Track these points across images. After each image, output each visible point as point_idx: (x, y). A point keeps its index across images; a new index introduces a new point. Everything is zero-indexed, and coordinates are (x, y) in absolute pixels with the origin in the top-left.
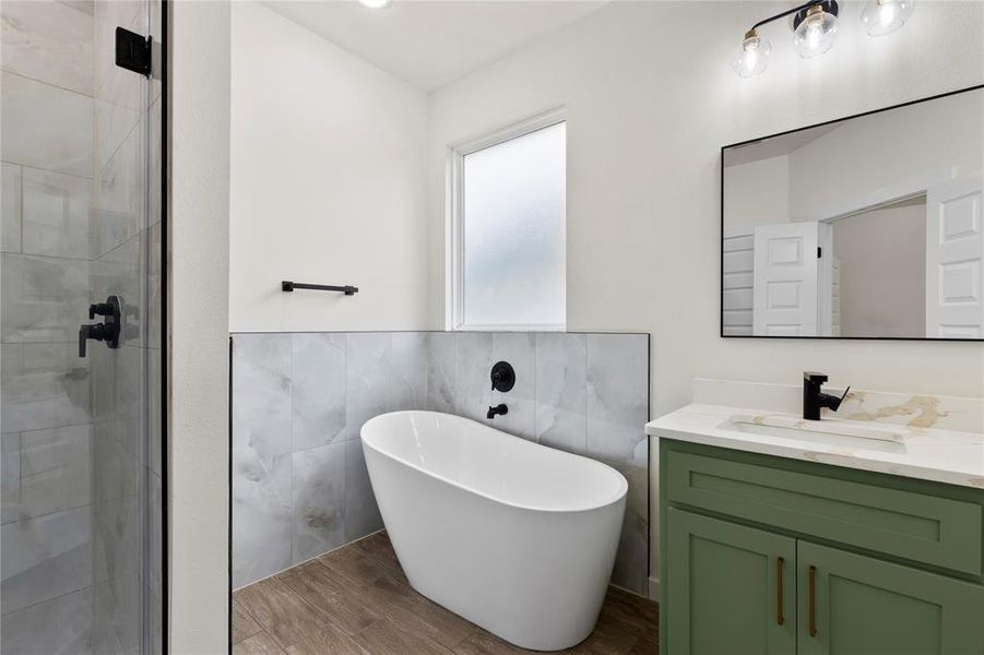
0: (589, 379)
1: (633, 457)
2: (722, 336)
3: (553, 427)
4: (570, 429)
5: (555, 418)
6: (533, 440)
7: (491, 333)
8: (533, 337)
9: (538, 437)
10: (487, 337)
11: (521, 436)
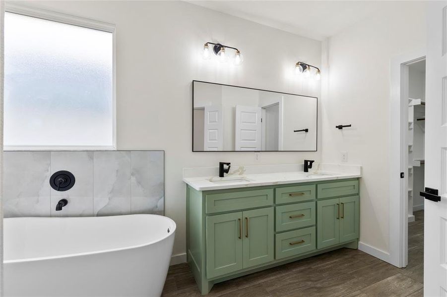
0: (132, 174)
1: (157, 207)
2: (193, 151)
3: (108, 204)
4: (120, 203)
5: (109, 199)
6: (93, 216)
7: (50, 151)
8: (91, 154)
9: (96, 213)
10: (46, 154)
11: (81, 216)
